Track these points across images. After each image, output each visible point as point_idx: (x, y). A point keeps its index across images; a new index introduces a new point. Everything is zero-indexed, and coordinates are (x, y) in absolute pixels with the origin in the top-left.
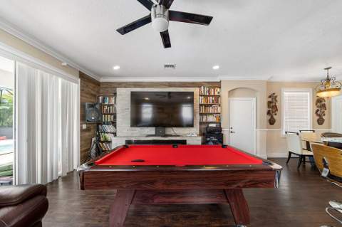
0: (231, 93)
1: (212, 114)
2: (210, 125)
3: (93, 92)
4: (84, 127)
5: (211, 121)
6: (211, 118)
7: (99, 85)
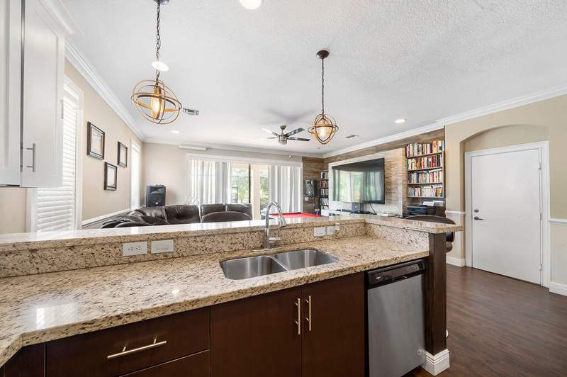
0: (466, 145)
1: (428, 185)
2: (425, 203)
3: (315, 170)
4: (307, 199)
5: (428, 196)
6: (428, 192)
7: (323, 162)
